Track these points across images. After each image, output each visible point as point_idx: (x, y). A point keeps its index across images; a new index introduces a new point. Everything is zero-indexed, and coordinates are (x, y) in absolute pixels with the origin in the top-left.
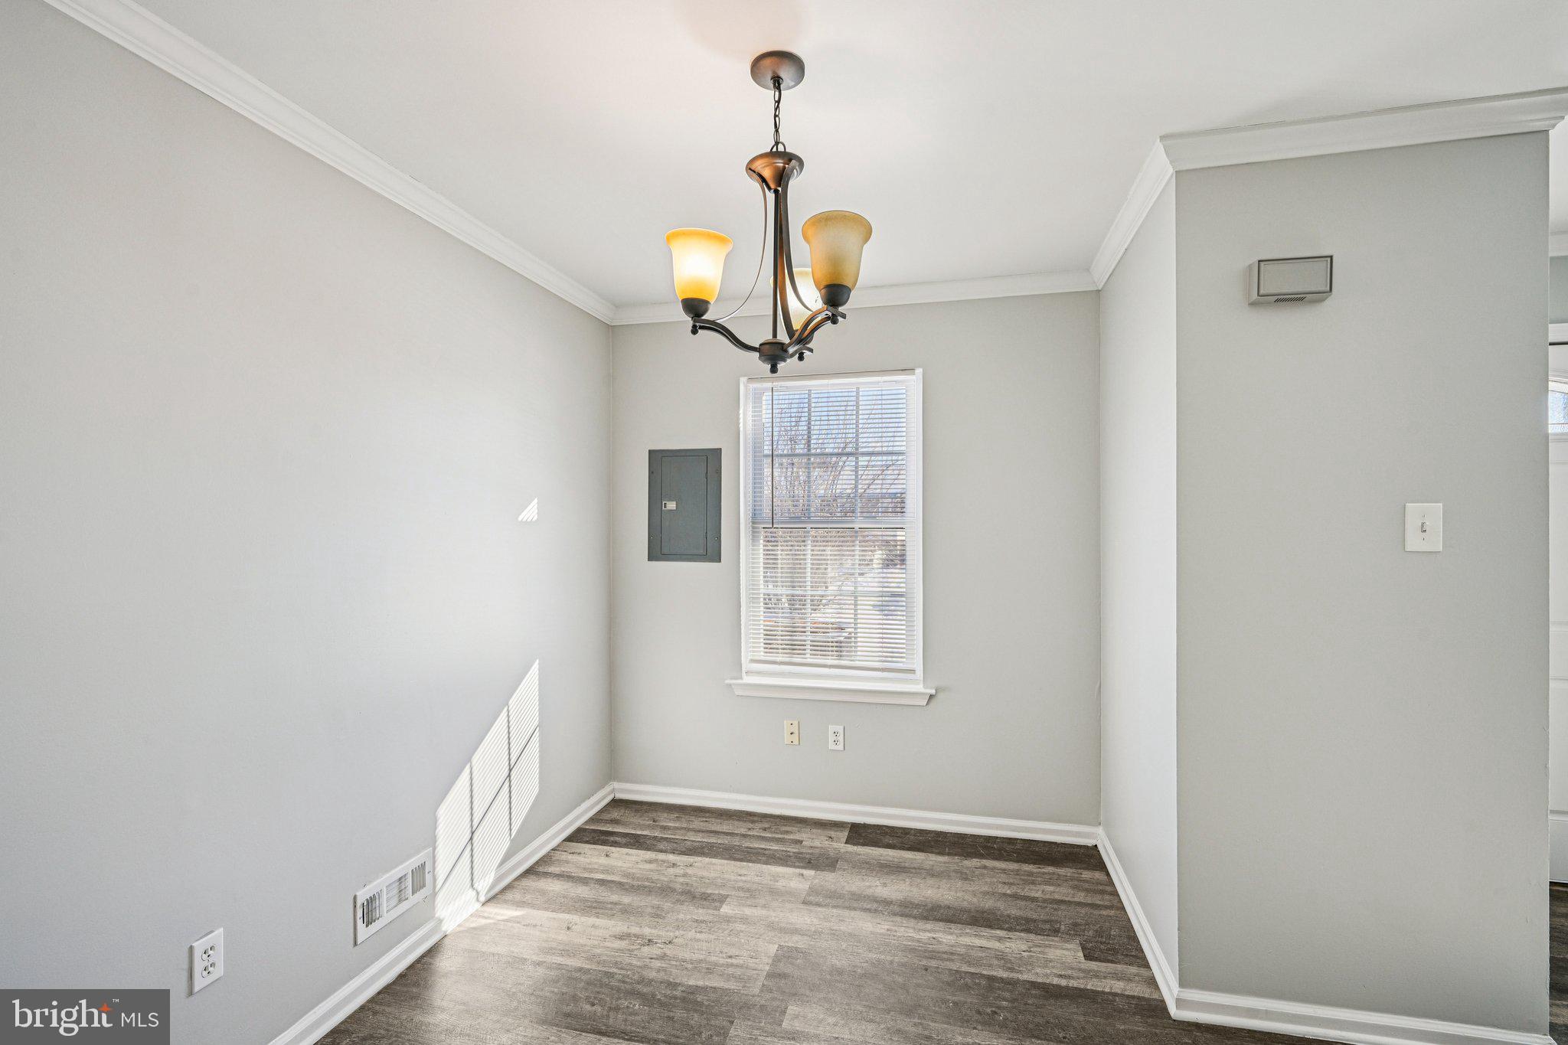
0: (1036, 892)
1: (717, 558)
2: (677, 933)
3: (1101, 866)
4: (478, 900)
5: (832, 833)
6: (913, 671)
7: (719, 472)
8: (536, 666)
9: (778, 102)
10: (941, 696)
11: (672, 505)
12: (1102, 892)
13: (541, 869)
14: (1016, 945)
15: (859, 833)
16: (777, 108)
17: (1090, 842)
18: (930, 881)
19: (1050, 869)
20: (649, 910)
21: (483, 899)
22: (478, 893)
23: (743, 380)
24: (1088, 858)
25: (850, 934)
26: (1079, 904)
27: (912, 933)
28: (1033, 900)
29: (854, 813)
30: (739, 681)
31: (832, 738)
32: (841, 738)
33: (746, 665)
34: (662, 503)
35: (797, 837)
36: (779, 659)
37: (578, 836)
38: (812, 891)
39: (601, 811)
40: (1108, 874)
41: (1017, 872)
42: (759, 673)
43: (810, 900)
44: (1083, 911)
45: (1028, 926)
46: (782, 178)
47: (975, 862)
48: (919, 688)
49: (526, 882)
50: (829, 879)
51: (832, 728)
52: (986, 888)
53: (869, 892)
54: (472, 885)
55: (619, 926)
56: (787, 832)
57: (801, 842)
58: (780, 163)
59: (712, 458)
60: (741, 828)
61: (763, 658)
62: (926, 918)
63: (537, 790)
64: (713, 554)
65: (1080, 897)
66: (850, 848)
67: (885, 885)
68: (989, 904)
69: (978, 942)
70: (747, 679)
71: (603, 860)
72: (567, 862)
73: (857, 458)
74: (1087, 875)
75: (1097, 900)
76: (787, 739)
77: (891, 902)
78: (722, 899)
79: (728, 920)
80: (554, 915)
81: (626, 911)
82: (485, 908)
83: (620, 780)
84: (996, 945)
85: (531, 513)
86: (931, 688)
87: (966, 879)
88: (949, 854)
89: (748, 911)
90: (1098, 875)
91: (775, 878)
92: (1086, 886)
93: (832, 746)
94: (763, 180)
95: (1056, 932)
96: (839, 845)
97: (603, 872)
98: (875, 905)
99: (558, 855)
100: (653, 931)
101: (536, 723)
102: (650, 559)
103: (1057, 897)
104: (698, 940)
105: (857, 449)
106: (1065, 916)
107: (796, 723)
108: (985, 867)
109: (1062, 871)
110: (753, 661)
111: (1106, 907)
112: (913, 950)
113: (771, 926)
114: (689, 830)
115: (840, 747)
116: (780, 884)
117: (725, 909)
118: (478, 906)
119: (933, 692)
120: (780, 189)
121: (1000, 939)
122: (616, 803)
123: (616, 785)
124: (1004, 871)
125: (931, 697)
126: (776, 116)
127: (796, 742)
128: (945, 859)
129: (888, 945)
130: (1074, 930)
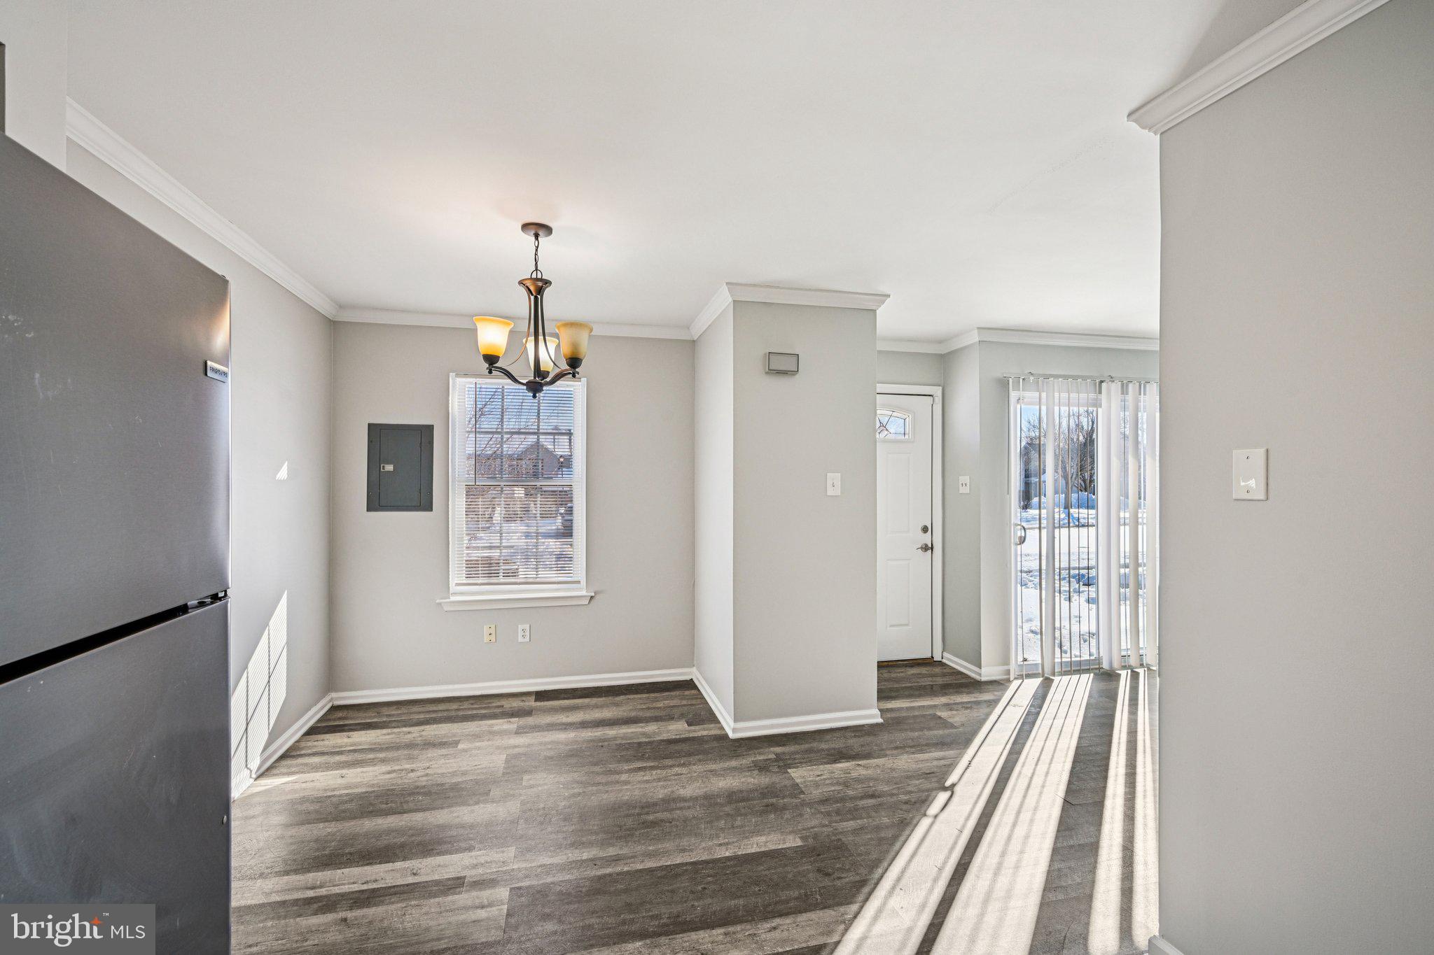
0: (660, 705)
1: (428, 507)
2: (431, 763)
3: (695, 687)
4: (251, 777)
5: (524, 699)
6: (579, 582)
7: (431, 443)
8: (285, 597)
9: (537, 247)
10: (598, 597)
11: (390, 468)
12: (697, 698)
13: (294, 753)
14: (651, 728)
15: (541, 696)
16: (537, 250)
17: (687, 678)
18: (597, 710)
19: (667, 693)
20: (402, 757)
21: (254, 776)
22: (251, 771)
23: (452, 375)
24: (690, 685)
25: (552, 741)
26: (684, 705)
27: (590, 734)
28: (660, 708)
29: (536, 684)
30: (448, 600)
31: (520, 633)
32: (528, 634)
33: (453, 588)
34: (380, 466)
35: (499, 704)
36: (480, 581)
37: (313, 731)
38: (519, 728)
39: (325, 714)
40: (699, 690)
41: (648, 698)
42: (462, 594)
43: (519, 732)
44: (686, 708)
45: (656, 719)
46: (540, 291)
47: (622, 697)
48: (584, 593)
49: (284, 763)
50: (530, 721)
51: (520, 627)
52: (631, 707)
53: (558, 721)
54: (246, 766)
55: (385, 768)
56: (490, 703)
57: (503, 706)
58: (540, 284)
59: (425, 432)
60: (454, 706)
61: (465, 582)
62: (598, 726)
63: (284, 695)
64: (425, 504)
65: (684, 702)
66: (538, 704)
67: (568, 717)
68: (633, 714)
69: (630, 730)
70: (453, 598)
71: (346, 740)
72: (315, 746)
73: (538, 437)
74: (687, 693)
75: (694, 702)
76: (486, 639)
77: (574, 723)
78: (457, 743)
79: (465, 751)
80: (323, 773)
81: (383, 761)
82: (257, 782)
83: (336, 690)
84: (640, 730)
85: (283, 474)
86: (591, 592)
87: (618, 706)
88: (605, 696)
89: (478, 744)
90: (693, 692)
91: (491, 726)
92: (687, 697)
93: (520, 639)
94: (529, 290)
95: (672, 719)
96: (531, 703)
97: (351, 746)
98: (564, 727)
99: (303, 744)
100: (412, 766)
101: (285, 641)
102: (369, 509)
103: (671, 704)
104: (446, 763)
105: (538, 430)
106: (676, 712)
107: (493, 626)
108: (629, 699)
109: (673, 693)
110: (458, 585)
111: (698, 704)
112: (591, 741)
113: (498, 748)
114: (411, 713)
115: (527, 639)
116: (496, 728)
117: (461, 746)
118: (252, 780)
119: (593, 594)
120: (539, 297)
121: (642, 727)
122: (334, 709)
123: (334, 695)
124: (640, 699)
125: (592, 597)
126: (536, 254)
127: (493, 640)
128: (604, 699)
129: (577, 741)
130: (682, 716)
